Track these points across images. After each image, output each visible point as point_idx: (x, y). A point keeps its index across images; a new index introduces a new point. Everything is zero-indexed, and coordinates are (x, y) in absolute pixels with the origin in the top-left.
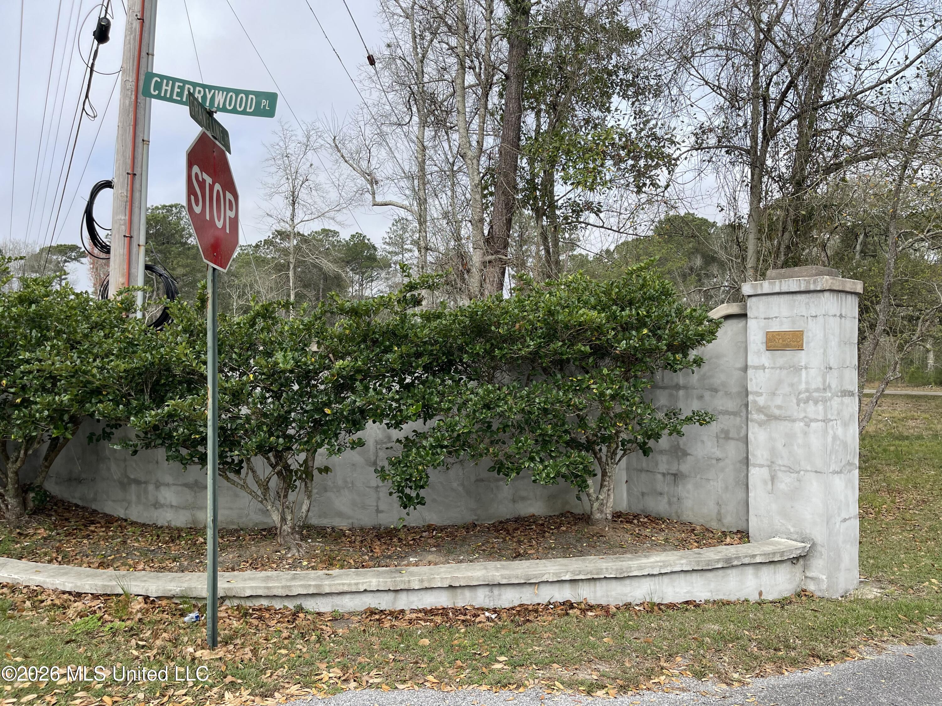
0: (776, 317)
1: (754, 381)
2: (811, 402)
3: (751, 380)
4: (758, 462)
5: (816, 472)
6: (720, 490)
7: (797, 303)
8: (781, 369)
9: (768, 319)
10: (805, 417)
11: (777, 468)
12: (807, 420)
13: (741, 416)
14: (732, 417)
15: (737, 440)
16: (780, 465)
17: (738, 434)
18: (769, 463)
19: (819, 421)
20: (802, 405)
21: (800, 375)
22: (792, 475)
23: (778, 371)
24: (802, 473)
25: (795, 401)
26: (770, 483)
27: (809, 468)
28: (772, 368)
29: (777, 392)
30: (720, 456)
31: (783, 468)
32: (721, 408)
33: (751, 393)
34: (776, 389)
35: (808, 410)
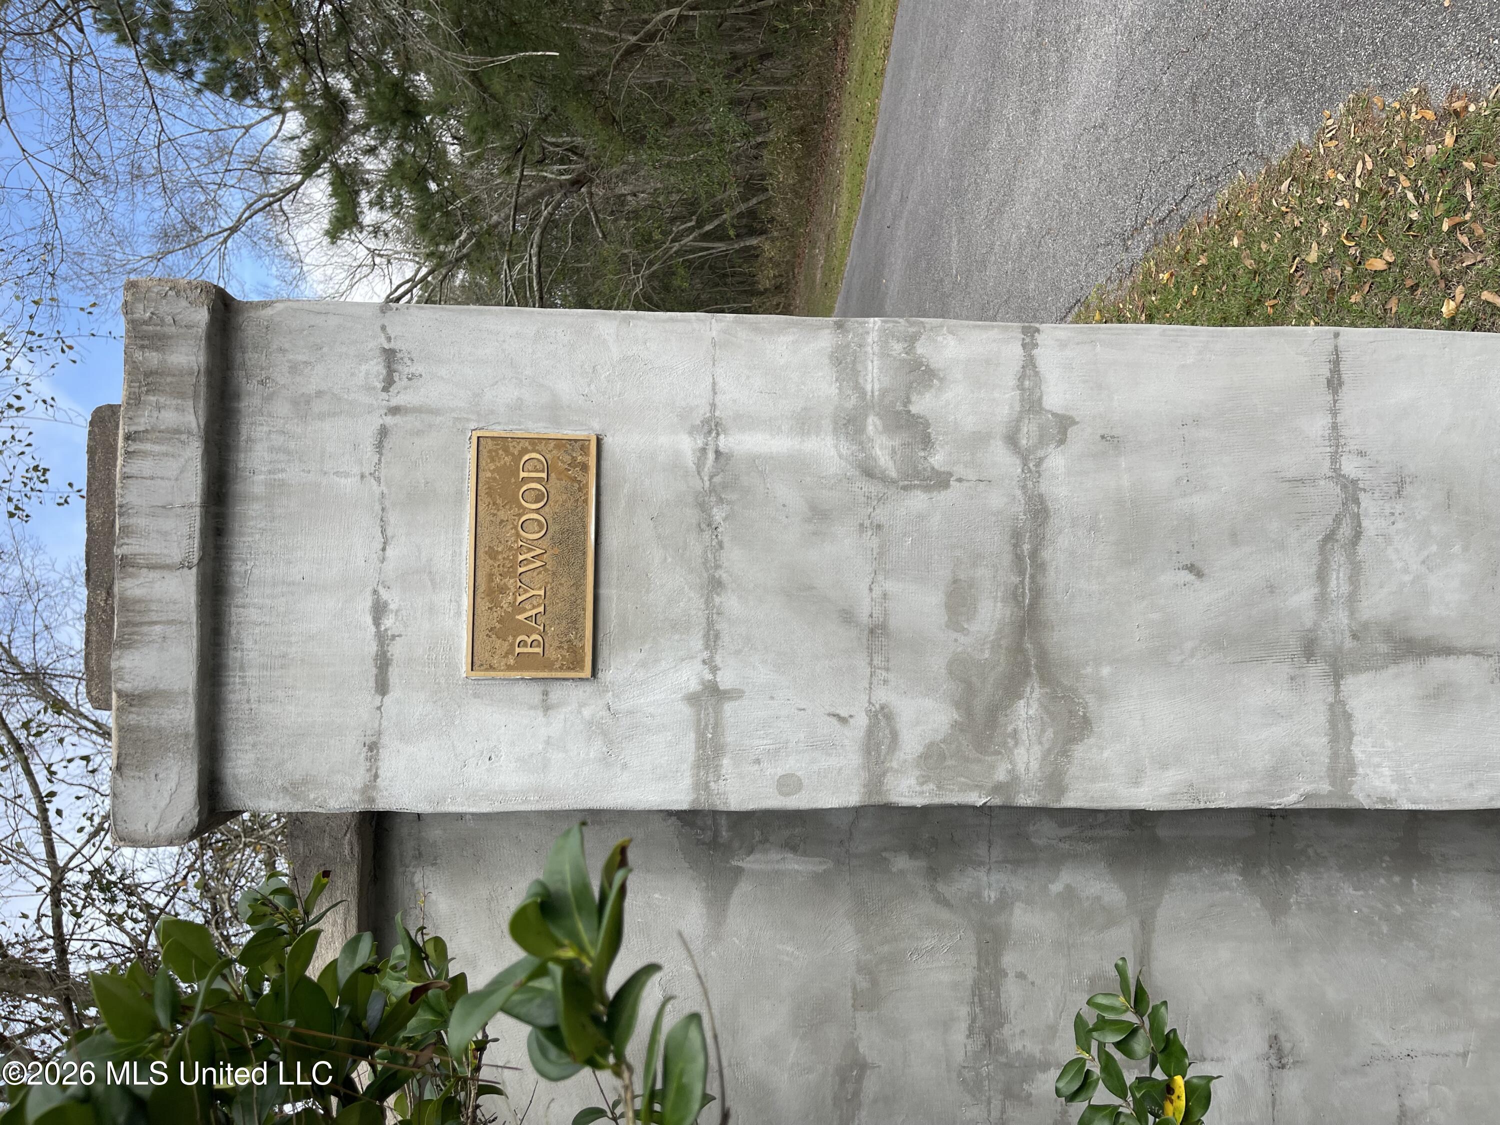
0: (379, 610)
1: (790, 764)
2: (921, 404)
3: (787, 783)
4: (1319, 743)
5: (1335, 383)
8: (715, 585)
9: (383, 663)
10: (1012, 440)
11: (1341, 617)
12: (1028, 434)
16: (1323, 602)
18: (1316, 670)
19: (1030, 364)
20: (938, 459)
21: (755, 462)
22: (1370, 526)
23: (730, 602)
24: (1350, 467)
25: (918, 501)
26: (1438, 666)
27: (1319, 425)
28: (712, 639)
29: (865, 609)
31: (1338, 583)
33: (875, 782)
34: (847, 617)
35: (969, 423)
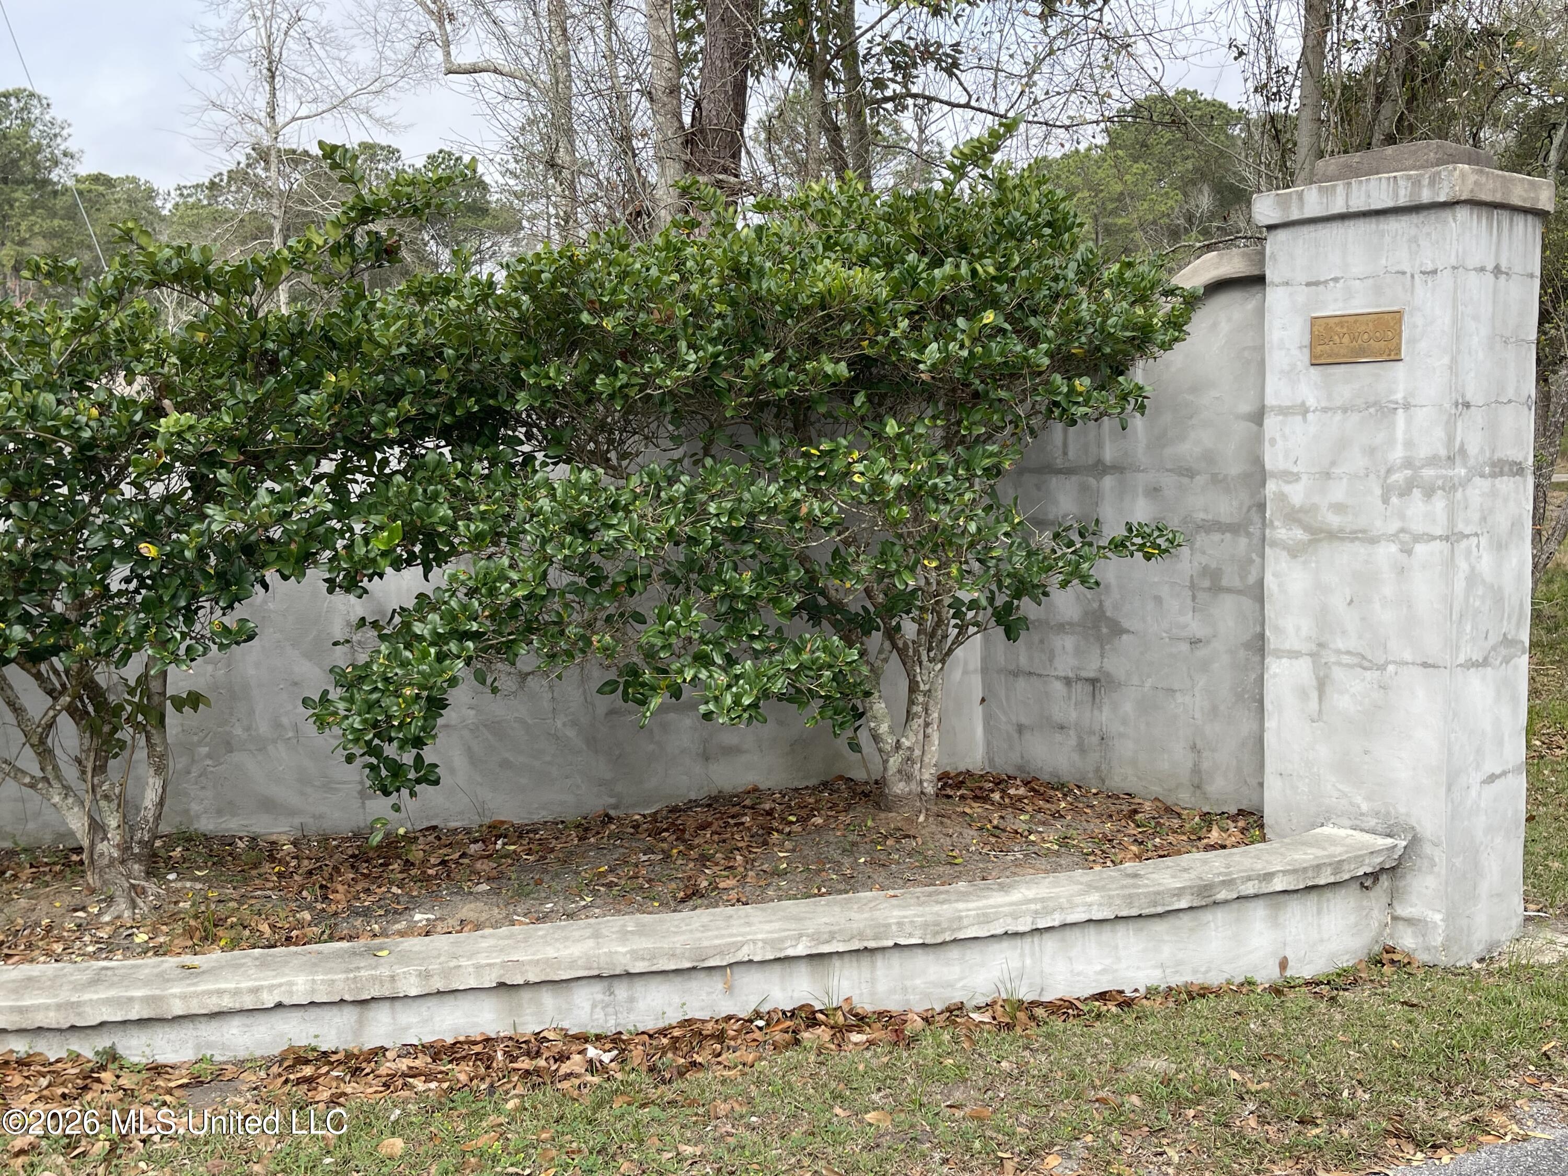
0: (1336, 280)
1: (1280, 442)
2: (1417, 493)
3: (1273, 442)
4: (1287, 646)
5: (1425, 665)
6: (1198, 715)
7: (1387, 239)
8: (1345, 410)
9: (1316, 284)
10: (1402, 530)
11: (1333, 659)
12: (1405, 537)
13: (1249, 535)
14: (1228, 535)
15: (1239, 592)
16: (1338, 652)
17: (1243, 578)
18: (1314, 647)
19: (1433, 538)
20: (1394, 500)
21: (1392, 426)
22: (1368, 674)
23: (1338, 417)
24: (1391, 668)
25: (1378, 492)
26: (1314, 695)
27: (1408, 657)
28: (1325, 410)
29: (1337, 471)
30: (1200, 634)
31: (1346, 659)
32: (1202, 515)
33: (1274, 475)
34: (1333, 463)
35: (1409, 513)
